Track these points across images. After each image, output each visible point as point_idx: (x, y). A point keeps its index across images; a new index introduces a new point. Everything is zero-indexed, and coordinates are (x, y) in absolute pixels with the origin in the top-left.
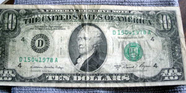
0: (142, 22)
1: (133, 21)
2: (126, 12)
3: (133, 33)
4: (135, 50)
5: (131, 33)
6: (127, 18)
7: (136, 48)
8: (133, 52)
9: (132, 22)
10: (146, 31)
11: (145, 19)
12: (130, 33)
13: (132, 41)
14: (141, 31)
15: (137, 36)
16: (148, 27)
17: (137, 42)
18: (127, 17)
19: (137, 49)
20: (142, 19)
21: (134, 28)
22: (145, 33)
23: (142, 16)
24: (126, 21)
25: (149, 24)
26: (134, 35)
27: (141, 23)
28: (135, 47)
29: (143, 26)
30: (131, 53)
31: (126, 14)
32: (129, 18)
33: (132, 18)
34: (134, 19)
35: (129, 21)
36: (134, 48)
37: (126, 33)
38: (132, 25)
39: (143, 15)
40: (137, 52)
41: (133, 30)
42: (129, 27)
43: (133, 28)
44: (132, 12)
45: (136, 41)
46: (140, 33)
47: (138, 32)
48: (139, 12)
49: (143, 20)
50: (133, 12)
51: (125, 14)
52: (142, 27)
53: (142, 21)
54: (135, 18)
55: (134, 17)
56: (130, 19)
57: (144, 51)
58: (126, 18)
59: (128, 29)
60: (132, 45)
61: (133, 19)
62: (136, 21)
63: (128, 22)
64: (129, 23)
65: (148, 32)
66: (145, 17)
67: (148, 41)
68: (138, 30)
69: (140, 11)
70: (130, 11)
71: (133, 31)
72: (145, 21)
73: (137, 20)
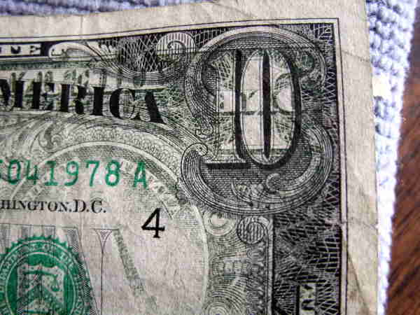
0: (106, 108)
1: (56, 105)
2: (25, 50)
3: (48, 175)
4: (47, 281)
5: (34, 178)
6: (26, 86)
7: (52, 270)
8: (40, 293)
9: (50, 107)
10: (125, 163)
11: (126, 85)
12: (32, 173)
13: (36, 222)
14: (92, 167)
15: (66, 195)
16: (136, 134)
17: (61, 235)
18: (30, 76)
19: (61, 278)
20: (111, 84)
21: (58, 142)
22: (112, 178)
23: (113, 69)
24: (18, 104)
25: (145, 115)
26: (53, 189)
27: (97, 111)
28: (52, 264)
29: (107, 132)
30: (25, 299)
31: (24, 64)
32: (36, 86)
33: (51, 86)
34: (65, 88)
35: (36, 105)
36: (45, 269)
37: (13, 173)
38: (49, 124)
39: (121, 59)
40: (59, 296)
41: (52, 158)
42: (30, 140)
43: (49, 146)
44: (57, 50)
45: (59, 225)
46: (85, 174)
47: (72, 170)
48: (95, 45)
49: (115, 95)
50: (65, 46)
51: (15, 64)
52: (104, 138)
53: (106, 99)
54: (70, 81)
55: (66, 76)
56: (44, 89)
57: (98, 299)
58: (19, 85)
59: (23, 151)
60: (33, 251)
61: (58, 90)
62: (71, 102)
63: (27, 112)
64: (34, 112)
65: (132, 171)
66: (127, 72)
67: (125, 235)
68: (76, 159)
69: (101, 41)
70: (46, 46)
71: (52, 164)
72: (122, 96)
73: (82, 92)
